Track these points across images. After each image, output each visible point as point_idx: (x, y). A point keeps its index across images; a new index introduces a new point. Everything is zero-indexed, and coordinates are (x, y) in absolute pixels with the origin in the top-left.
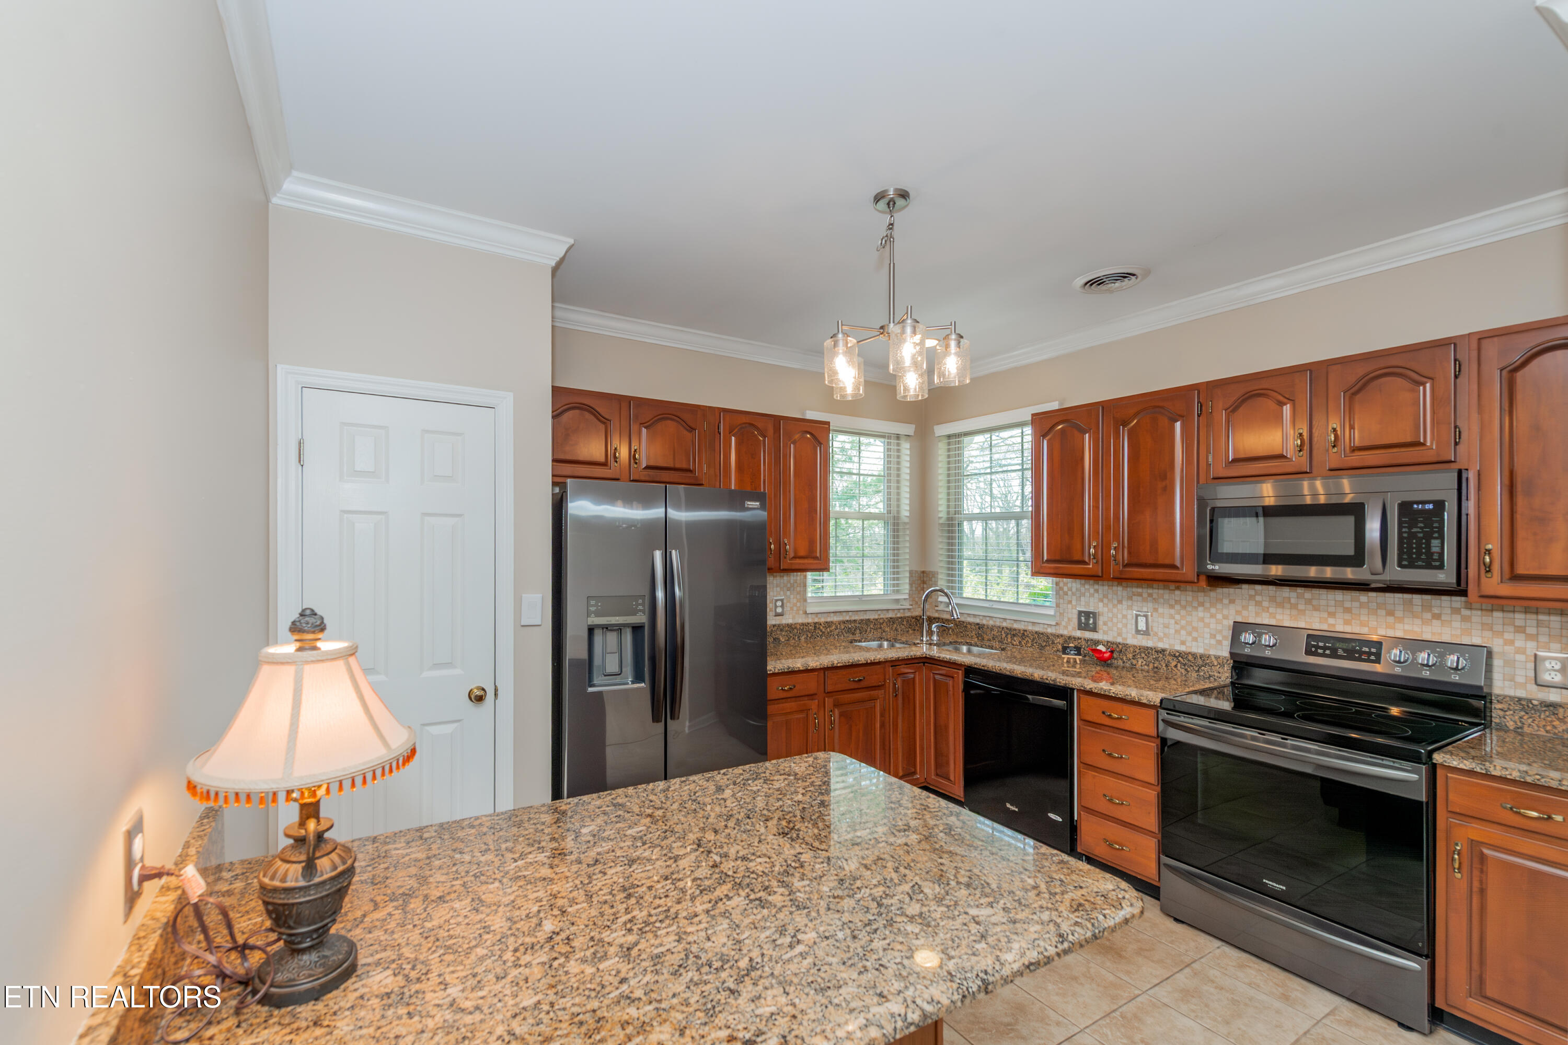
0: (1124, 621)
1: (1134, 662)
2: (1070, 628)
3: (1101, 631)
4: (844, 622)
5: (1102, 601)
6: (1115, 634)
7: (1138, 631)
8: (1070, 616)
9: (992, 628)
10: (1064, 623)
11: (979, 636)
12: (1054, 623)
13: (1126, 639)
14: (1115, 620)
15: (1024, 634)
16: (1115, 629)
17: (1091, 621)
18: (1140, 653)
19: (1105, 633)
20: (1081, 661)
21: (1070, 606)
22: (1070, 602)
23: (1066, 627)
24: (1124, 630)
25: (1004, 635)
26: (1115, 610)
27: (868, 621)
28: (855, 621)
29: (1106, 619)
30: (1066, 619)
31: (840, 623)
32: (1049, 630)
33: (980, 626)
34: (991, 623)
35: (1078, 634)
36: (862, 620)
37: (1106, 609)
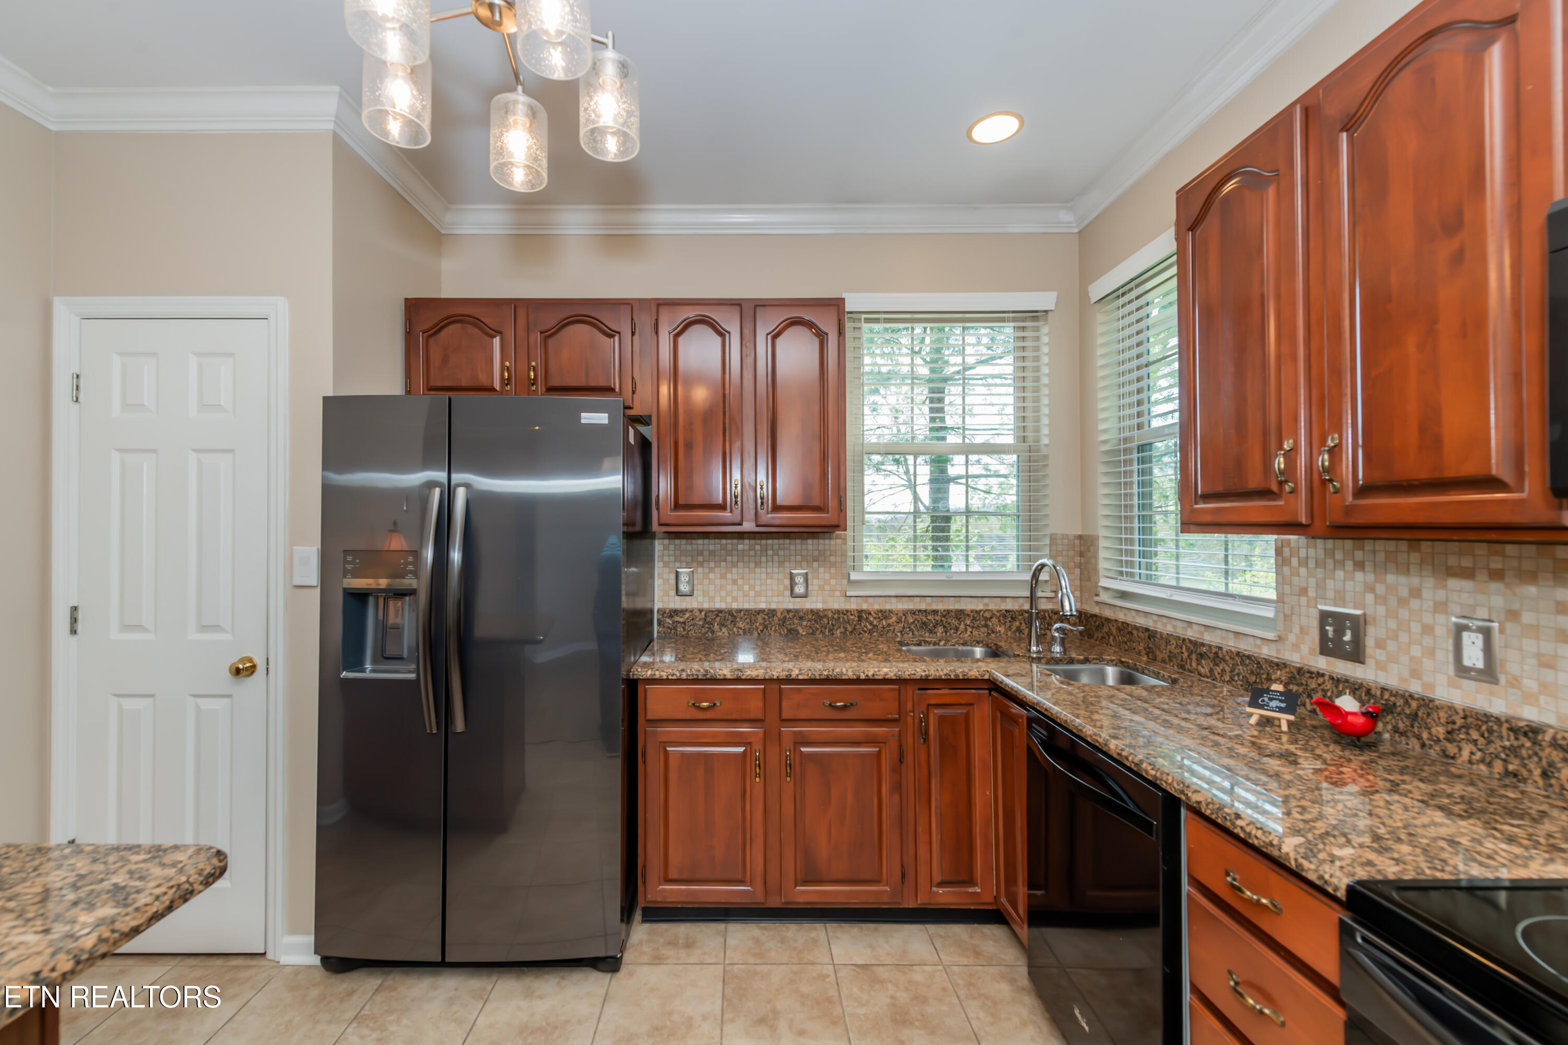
0: (1427, 641)
1: (1451, 749)
2: (1305, 649)
3: (1369, 661)
4: (913, 613)
5: (1372, 589)
6: (1406, 674)
7: (1462, 671)
8: (1304, 621)
9: (1168, 639)
10: (1292, 638)
11: (1149, 652)
12: (1271, 635)
13: (1432, 686)
14: (1404, 638)
15: (1216, 655)
16: (1405, 659)
17: (1348, 637)
18: (1467, 727)
19: (1380, 666)
20: (1290, 723)
21: (1303, 600)
22: (1304, 591)
23: (1296, 647)
24: (1427, 663)
25: (1186, 655)
26: (1404, 614)
27: (960, 614)
28: (935, 612)
29: (1382, 633)
30: (1296, 630)
31: (905, 613)
32: (1266, 651)
33: (1151, 634)
34: (1169, 629)
35: (1322, 663)
36: (948, 611)
37: (1381, 610)
